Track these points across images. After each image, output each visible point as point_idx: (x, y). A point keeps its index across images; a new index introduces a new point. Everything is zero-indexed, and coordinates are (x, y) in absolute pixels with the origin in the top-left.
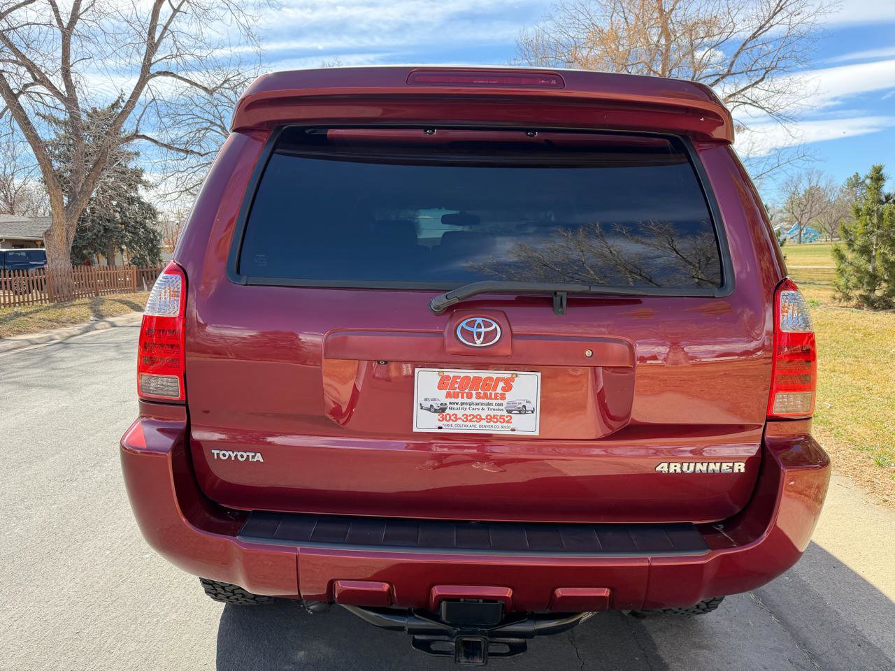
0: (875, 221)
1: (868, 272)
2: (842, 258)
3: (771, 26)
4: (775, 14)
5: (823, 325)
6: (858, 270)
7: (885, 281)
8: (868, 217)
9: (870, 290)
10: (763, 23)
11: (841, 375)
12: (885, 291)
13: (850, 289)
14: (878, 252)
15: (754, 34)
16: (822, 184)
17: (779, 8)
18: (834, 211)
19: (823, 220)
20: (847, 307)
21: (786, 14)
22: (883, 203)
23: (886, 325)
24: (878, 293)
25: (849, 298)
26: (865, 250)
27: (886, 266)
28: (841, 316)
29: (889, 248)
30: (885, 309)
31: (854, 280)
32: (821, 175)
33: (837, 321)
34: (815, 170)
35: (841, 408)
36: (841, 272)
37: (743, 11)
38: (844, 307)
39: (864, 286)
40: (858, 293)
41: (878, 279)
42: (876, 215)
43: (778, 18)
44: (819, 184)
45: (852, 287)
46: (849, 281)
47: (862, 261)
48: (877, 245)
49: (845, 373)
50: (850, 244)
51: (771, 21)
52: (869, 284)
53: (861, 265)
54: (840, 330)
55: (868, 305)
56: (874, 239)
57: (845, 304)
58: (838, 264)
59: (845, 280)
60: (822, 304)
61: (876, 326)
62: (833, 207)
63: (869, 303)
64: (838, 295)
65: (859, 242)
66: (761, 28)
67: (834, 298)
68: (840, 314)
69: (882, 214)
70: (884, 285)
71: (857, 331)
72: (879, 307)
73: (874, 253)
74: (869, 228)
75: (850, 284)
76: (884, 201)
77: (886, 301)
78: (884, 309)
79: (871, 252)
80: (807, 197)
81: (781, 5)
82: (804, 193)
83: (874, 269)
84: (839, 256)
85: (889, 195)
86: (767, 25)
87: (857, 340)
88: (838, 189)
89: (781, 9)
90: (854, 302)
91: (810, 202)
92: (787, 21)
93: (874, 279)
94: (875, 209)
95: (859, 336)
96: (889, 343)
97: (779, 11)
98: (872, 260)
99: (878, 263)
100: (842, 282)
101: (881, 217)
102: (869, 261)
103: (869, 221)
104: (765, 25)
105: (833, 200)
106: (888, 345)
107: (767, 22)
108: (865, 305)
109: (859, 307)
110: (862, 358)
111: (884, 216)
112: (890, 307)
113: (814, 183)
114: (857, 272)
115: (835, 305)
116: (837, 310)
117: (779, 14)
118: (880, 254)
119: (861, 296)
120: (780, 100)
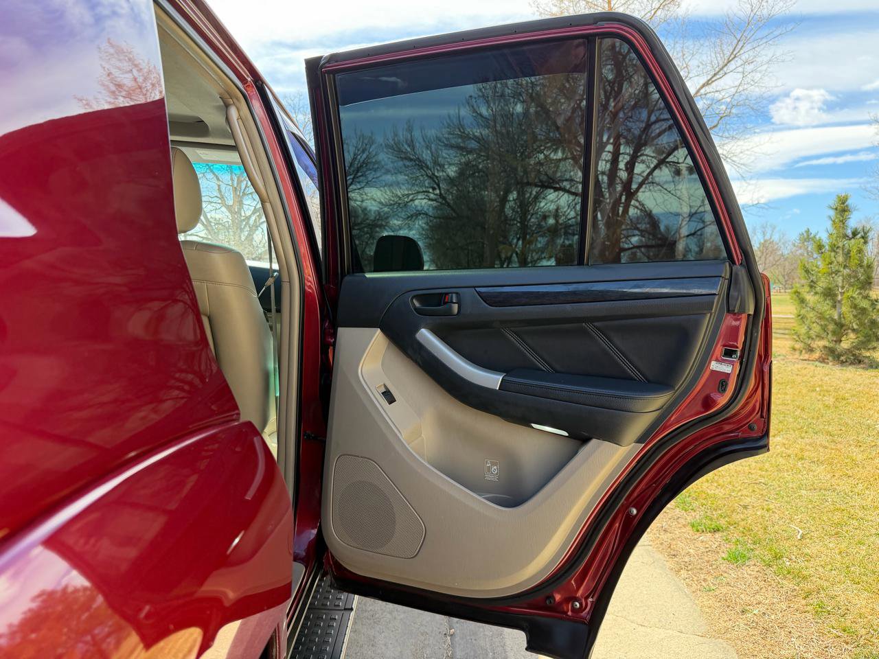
0: (841, 259)
1: (833, 320)
2: (802, 301)
3: (726, 74)
4: (729, 62)
5: (782, 384)
6: (821, 316)
7: (854, 330)
8: (833, 254)
9: (835, 341)
10: (717, 70)
11: (814, 467)
12: (853, 343)
13: (813, 339)
14: (845, 295)
15: (709, 81)
16: (776, 238)
17: (732, 56)
18: (787, 263)
19: (777, 271)
20: (809, 360)
21: (740, 62)
22: (850, 239)
23: (860, 385)
24: (845, 345)
25: (811, 350)
26: (829, 294)
27: (855, 313)
28: (804, 372)
29: (858, 291)
30: (854, 364)
31: (816, 328)
32: (774, 228)
33: (799, 379)
34: (768, 224)
35: (821, 539)
36: (802, 318)
37: (697, 56)
38: (806, 360)
39: (830, 336)
40: (822, 343)
41: (844, 328)
42: (841, 252)
43: (732, 66)
44: (773, 238)
45: (814, 337)
46: (810, 329)
47: (825, 307)
48: (843, 287)
49: (819, 462)
50: (812, 285)
51: (725, 69)
52: (834, 333)
53: (826, 311)
54: (804, 391)
55: (834, 358)
56: (839, 280)
57: (806, 356)
58: (799, 310)
59: (806, 328)
60: (780, 355)
61: (848, 386)
62: (786, 259)
63: (833, 355)
64: (798, 346)
65: (822, 284)
66: (715, 75)
67: (794, 349)
68: (801, 368)
69: (849, 252)
70: (852, 335)
71: (826, 394)
72: (846, 361)
73: (839, 298)
74: (835, 267)
75: (812, 333)
76: (851, 236)
77: (854, 355)
78: (852, 364)
79: (836, 295)
80: (761, 249)
81: (734, 53)
82: (758, 246)
83: (840, 315)
84: (799, 299)
85: (856, 229)
86: (720, 73)
87: (828, 407)
88: (790, 243)
89: (735, 57)
90: (817, 355)
91: (765, 254)
92: (740, 69)
93: (840, 328)
94: (840, 244)
95: (830, 400)
96: (871, 412)
97: (733, 59)
98: (838, 304)
99: (845, 309)
100: (803, 330)
101: (847, 254)
102: (834, 307)
103: (834, 259)
104: (719, 72)
105: (786, 253)
106: (870, 416)
107: (721, 69)
108: (830, 358)
109: (823, 360)
110: (839, 435)
111: (852, 254)
112: (860, 362)
113: (768, 237)
114: (820, 318)
115: (796, 356)
116: (798, 363)
117: (732, 62)
118: (848, 298)
119: (825, 347)
120: (735, 148)
